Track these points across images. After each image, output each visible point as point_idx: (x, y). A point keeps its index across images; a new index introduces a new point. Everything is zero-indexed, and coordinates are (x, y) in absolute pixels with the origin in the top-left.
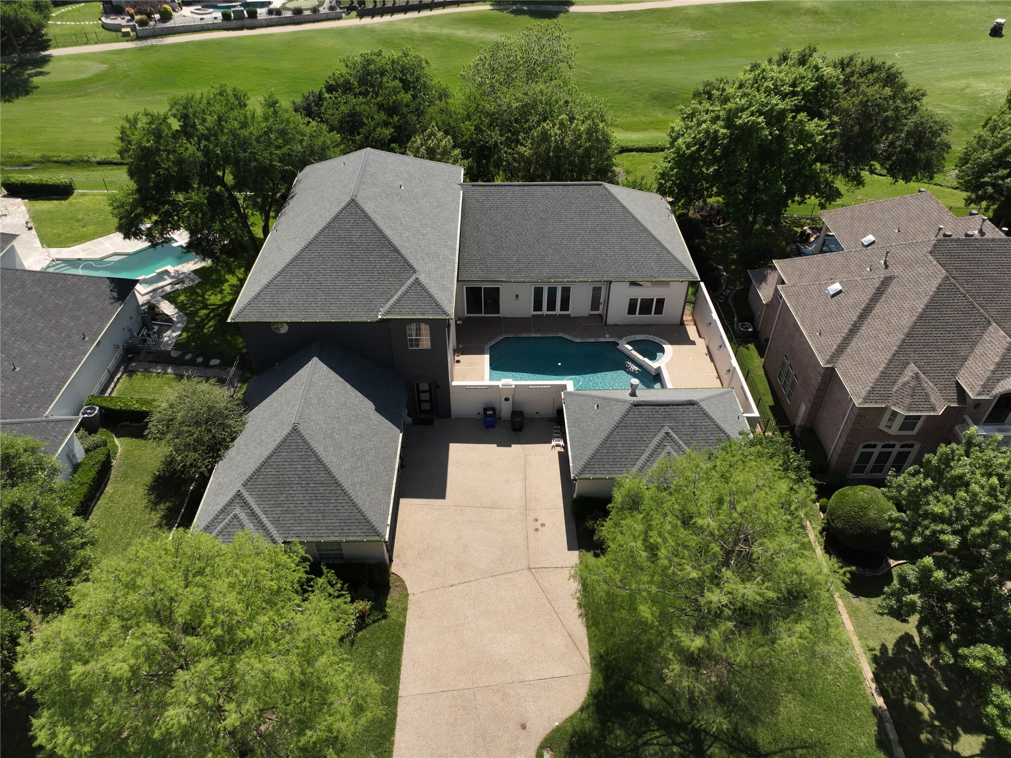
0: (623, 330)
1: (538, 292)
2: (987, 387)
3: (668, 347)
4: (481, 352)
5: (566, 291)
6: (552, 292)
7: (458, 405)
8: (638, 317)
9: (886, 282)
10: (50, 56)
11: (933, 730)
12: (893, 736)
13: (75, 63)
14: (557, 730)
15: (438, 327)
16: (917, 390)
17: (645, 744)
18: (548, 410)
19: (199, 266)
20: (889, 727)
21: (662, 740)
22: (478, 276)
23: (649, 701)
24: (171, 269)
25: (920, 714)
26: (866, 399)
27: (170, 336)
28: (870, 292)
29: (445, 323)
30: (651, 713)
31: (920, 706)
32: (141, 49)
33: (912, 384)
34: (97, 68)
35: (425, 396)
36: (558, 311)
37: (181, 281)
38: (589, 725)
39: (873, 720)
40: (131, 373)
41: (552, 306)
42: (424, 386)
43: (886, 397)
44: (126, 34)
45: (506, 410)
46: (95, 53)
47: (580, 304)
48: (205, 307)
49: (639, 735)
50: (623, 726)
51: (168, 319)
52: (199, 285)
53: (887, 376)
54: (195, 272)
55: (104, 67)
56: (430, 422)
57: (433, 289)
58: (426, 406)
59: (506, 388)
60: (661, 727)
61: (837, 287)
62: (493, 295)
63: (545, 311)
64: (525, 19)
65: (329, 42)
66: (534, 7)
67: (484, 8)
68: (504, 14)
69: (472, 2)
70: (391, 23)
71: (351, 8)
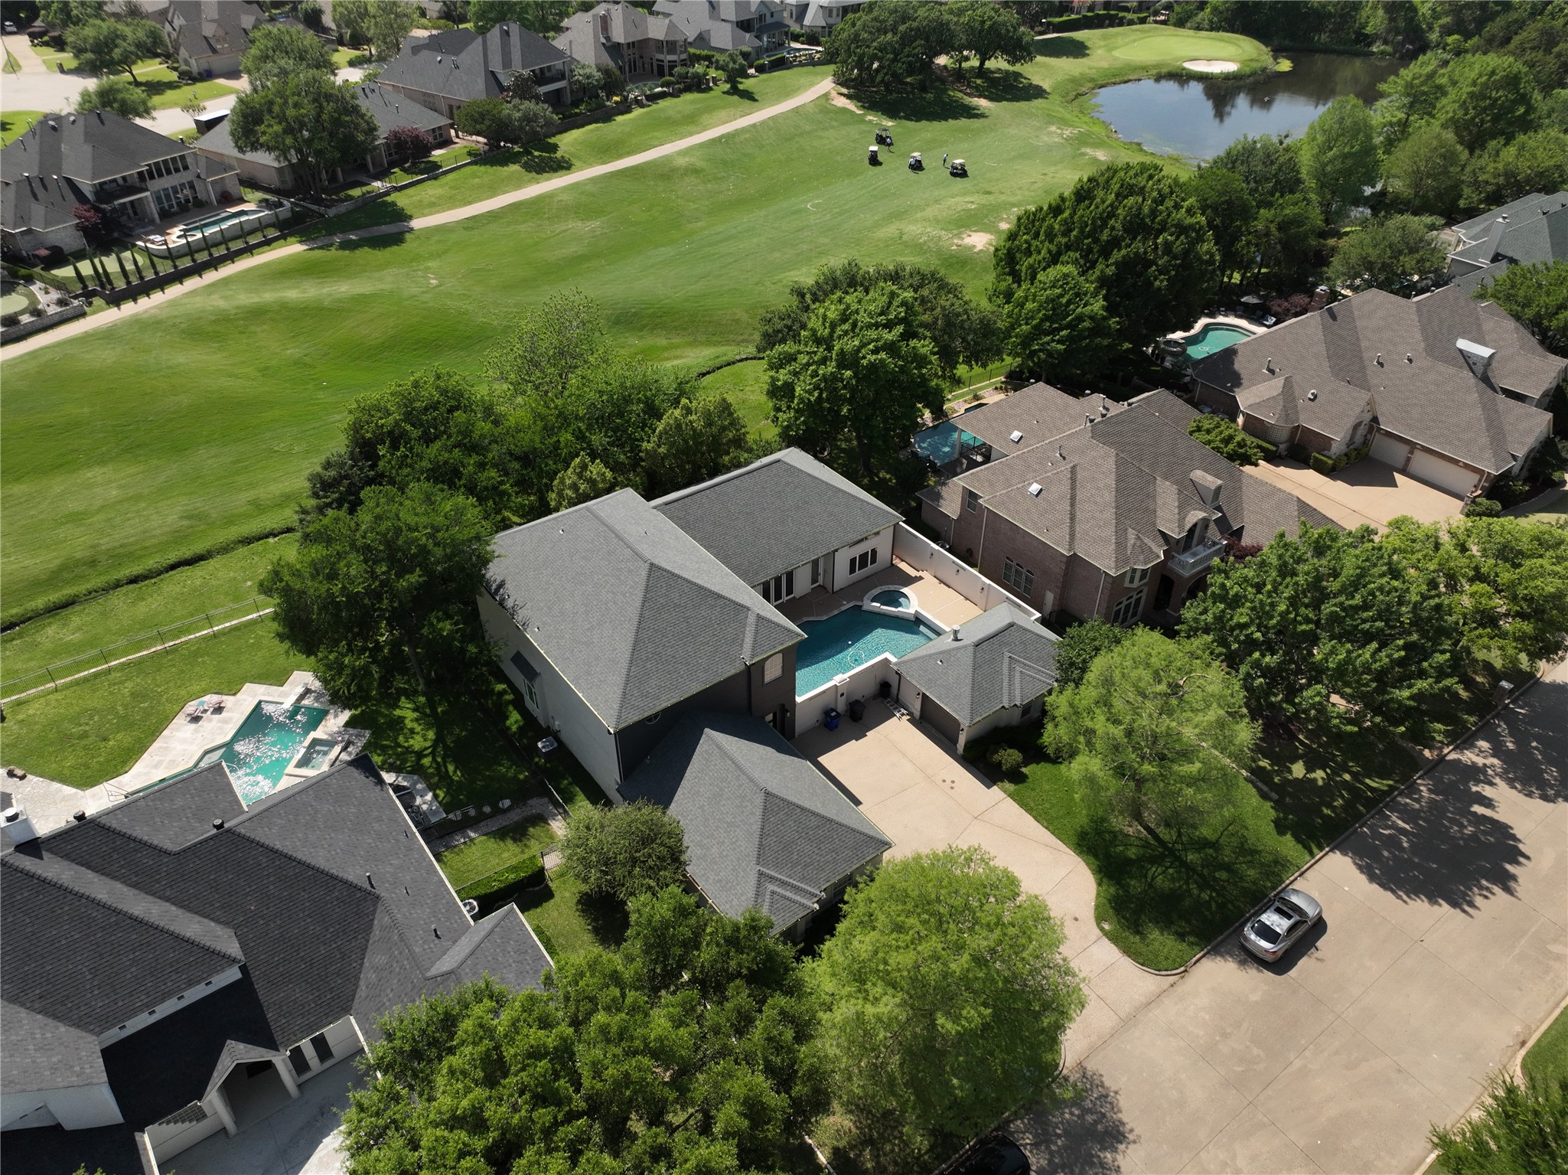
0: (857, 590)
2: (1181, 526)
3: (905, 591)
5: (789, 575)
6: (778, 581)
8: (859, 574)
9: (1073, 472)
11: (1278, 773)
12: (1265, 788)
14: (1097, 907)
16: (1144, 549)
17: (1153, 879)
20: (1259, 784)
21: (1160, 870)
23: (1132, 853)
25: (1264, 768)
26: (1117, 568)
27: (426, 802)
28: (1066, 482)
29: (797, 645)
30: (1140, 859)
31: (1261, 763)
33: (1138, 543)
36: (785, 598)
37: (350, 742)
38: (1112, 890)
39: (1250, 786)
41: (779, 596)
43: (1126, 561)
45: (842, 704)
47: (803, 583)
48: (420, 755)
49: (1145, 876)
50: (1131, 878)
53: (1120, 545)
60: (1153, 863)
61: (1036, 487)
64: (365, 253)
65: (107, 356)
66: (364, 233)
67: (293, 249)
68: (333, 253)
69: (268, 242)
70: (173, 303)
71: (88, 295)
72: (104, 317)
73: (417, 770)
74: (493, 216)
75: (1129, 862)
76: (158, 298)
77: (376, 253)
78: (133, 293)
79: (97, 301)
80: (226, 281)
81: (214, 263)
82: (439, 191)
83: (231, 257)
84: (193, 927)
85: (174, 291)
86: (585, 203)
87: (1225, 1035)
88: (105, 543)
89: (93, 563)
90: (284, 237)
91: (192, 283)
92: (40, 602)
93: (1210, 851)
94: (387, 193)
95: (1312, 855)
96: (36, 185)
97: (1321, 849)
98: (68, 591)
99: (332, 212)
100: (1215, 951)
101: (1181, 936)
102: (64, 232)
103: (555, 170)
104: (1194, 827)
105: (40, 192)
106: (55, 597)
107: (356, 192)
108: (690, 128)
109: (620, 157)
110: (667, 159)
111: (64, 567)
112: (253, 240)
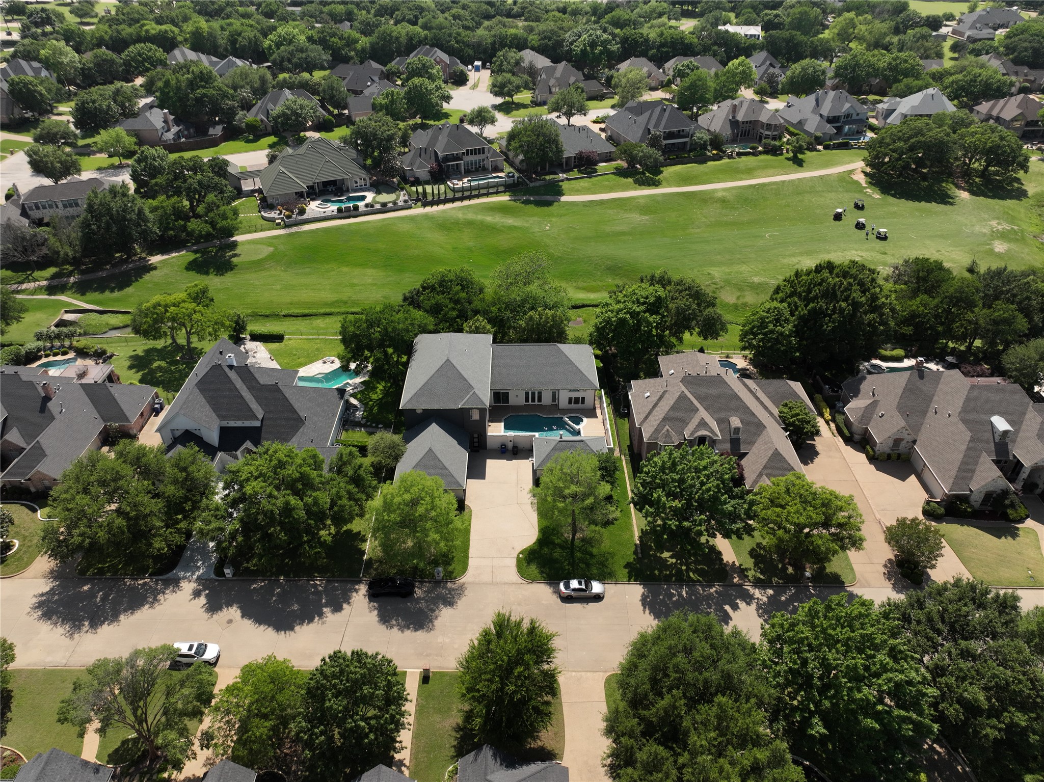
0: (565, 411)
1: (527, 394)
2: (692, 434)
3: (585, 420)
4: (500, 421)
5: (540, 393)
6: (533, 394)
7: (490, 444)
8: (573, 406)
9: (665, 392)
10: (236, 241)
11: (654, 550)
12: (639, 551)
13: (253, 246)
14: (525, 549)
15: (482, 411)
16: (667, 436)
17: (554, 552)
18: (528, 446)
19: (362, 380)
20: (639, 549)
21: (560, 551)
22: (499, 387)
23: (558, 541)
24: (350, 382)
25: (652, 546)
26: (649, 439)
27: (359, 414)
28: (658, 397)
29: (485, 409)
30: (558, 545)
32: (290, 235)
33: (666, 433)
34: (267, 250)
35: (476, 440)
36: (536, 403)
37: (356, 388)
39: (635, 548)
40: (347, 430)
41: (533, 400)
42: (476, 436)
43: (657, 438)
44: (279, 224)
45: (510, 445)
46: (262, 239)
47: (547, 399)
48: (371, 400)
49: (553, 550)
50: (547, 548)
51: (355, 406)
52: (365, 389)
53: (657, 430)
54: (361, 383)
55: (271, 249)
56: (478, 451)
57: (481, 396)
58: (476, 444)
59: (510, 437)
60: (560, 548)
61: (648, 394)
62: (506, 396)
63: (530, 403)
64: (531, 207)
65: (406, 227)
66: (537, 198)
67: (505, 198)
68: (518, 204)
69: (497, 193)
70: (444, 211)
71: (417, 200)
72: (418, 211)
73: (366, 405)
74: (601, 202)
75: (553, 543)
76: (441, 207)
77: (536, 208)
78: (432, 204)
79: (419, 204)
80: (469, 206)
81: (469, 198)
82: (586, 185)
83: (478, 196)
84: (254, 406)
85: (449, 206)
86: (649, 206)
87: (519, 604)
88: (354, 297)
89: (345, 303)
90: (505, 192)
91: (458, 204)
92: (322, 311)
93: (588, 557)
94: (562, 181)
95: (629, 580)
96: (423, 151)
97: (635, 580)
98: (333, 310)
99: (532, 185)
100: (550, 584)
101: (541, 572)
102: (422, 173)
103: (649, 185)
104: (592, 547)
105: (423, 154)
106: (328, 310)
107: (548, 177)
108: (744, 176)
109: (690, 185)
110: (714, 191)
111: (337, 301)
112: (491, 191)
